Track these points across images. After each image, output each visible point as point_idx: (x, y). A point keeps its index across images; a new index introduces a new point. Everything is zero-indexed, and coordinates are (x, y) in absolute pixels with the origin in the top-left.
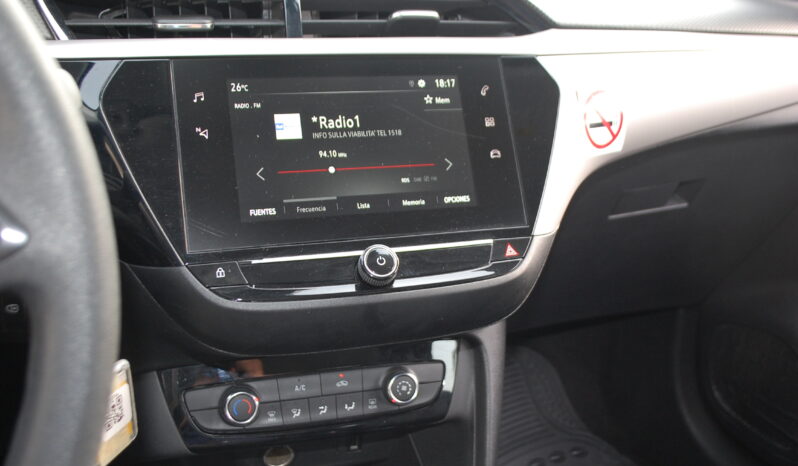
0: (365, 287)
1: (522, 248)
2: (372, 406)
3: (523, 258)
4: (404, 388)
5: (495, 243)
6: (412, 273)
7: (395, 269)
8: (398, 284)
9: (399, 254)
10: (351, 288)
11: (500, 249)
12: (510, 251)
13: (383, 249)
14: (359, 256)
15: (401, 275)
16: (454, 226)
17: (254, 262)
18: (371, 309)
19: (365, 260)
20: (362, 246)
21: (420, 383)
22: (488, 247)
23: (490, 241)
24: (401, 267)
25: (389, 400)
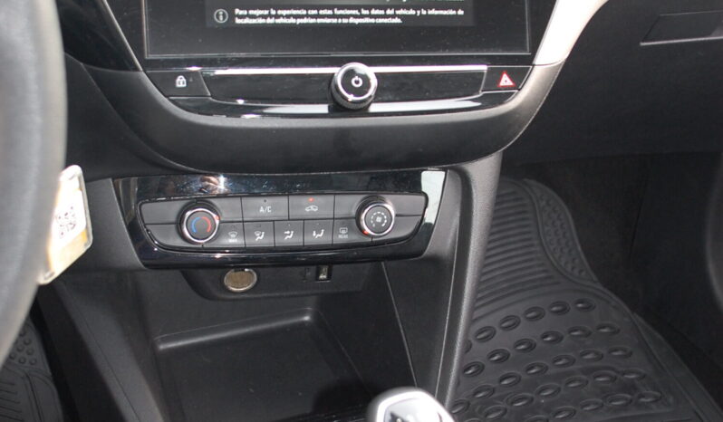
0: (339, 109)
1: (519, 78)
2: (343, 236)
3: (519, 90)
4: (379, 220)
5: (489, 70)
6: (390, 97)
7: (371, 91)
8: (374, 108)
9: (378, 75)
10: (323, 109)
11: (494, 77)
12: (506, 81)
13: (360, 68)
14: (333, 74)
15: (379, 97)
16: (445, 48)
17: (219, 72)
18: (343, 133)
19: (339, 80)
20: (339, 62)
21: (397, 215)
22: (481, 74)
23: (484, 68)
24: (379, 89)
25: (362, 230)
